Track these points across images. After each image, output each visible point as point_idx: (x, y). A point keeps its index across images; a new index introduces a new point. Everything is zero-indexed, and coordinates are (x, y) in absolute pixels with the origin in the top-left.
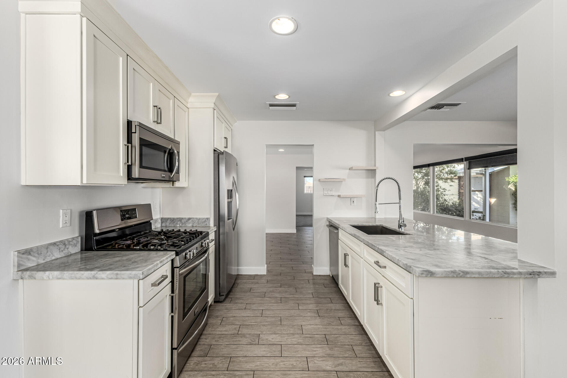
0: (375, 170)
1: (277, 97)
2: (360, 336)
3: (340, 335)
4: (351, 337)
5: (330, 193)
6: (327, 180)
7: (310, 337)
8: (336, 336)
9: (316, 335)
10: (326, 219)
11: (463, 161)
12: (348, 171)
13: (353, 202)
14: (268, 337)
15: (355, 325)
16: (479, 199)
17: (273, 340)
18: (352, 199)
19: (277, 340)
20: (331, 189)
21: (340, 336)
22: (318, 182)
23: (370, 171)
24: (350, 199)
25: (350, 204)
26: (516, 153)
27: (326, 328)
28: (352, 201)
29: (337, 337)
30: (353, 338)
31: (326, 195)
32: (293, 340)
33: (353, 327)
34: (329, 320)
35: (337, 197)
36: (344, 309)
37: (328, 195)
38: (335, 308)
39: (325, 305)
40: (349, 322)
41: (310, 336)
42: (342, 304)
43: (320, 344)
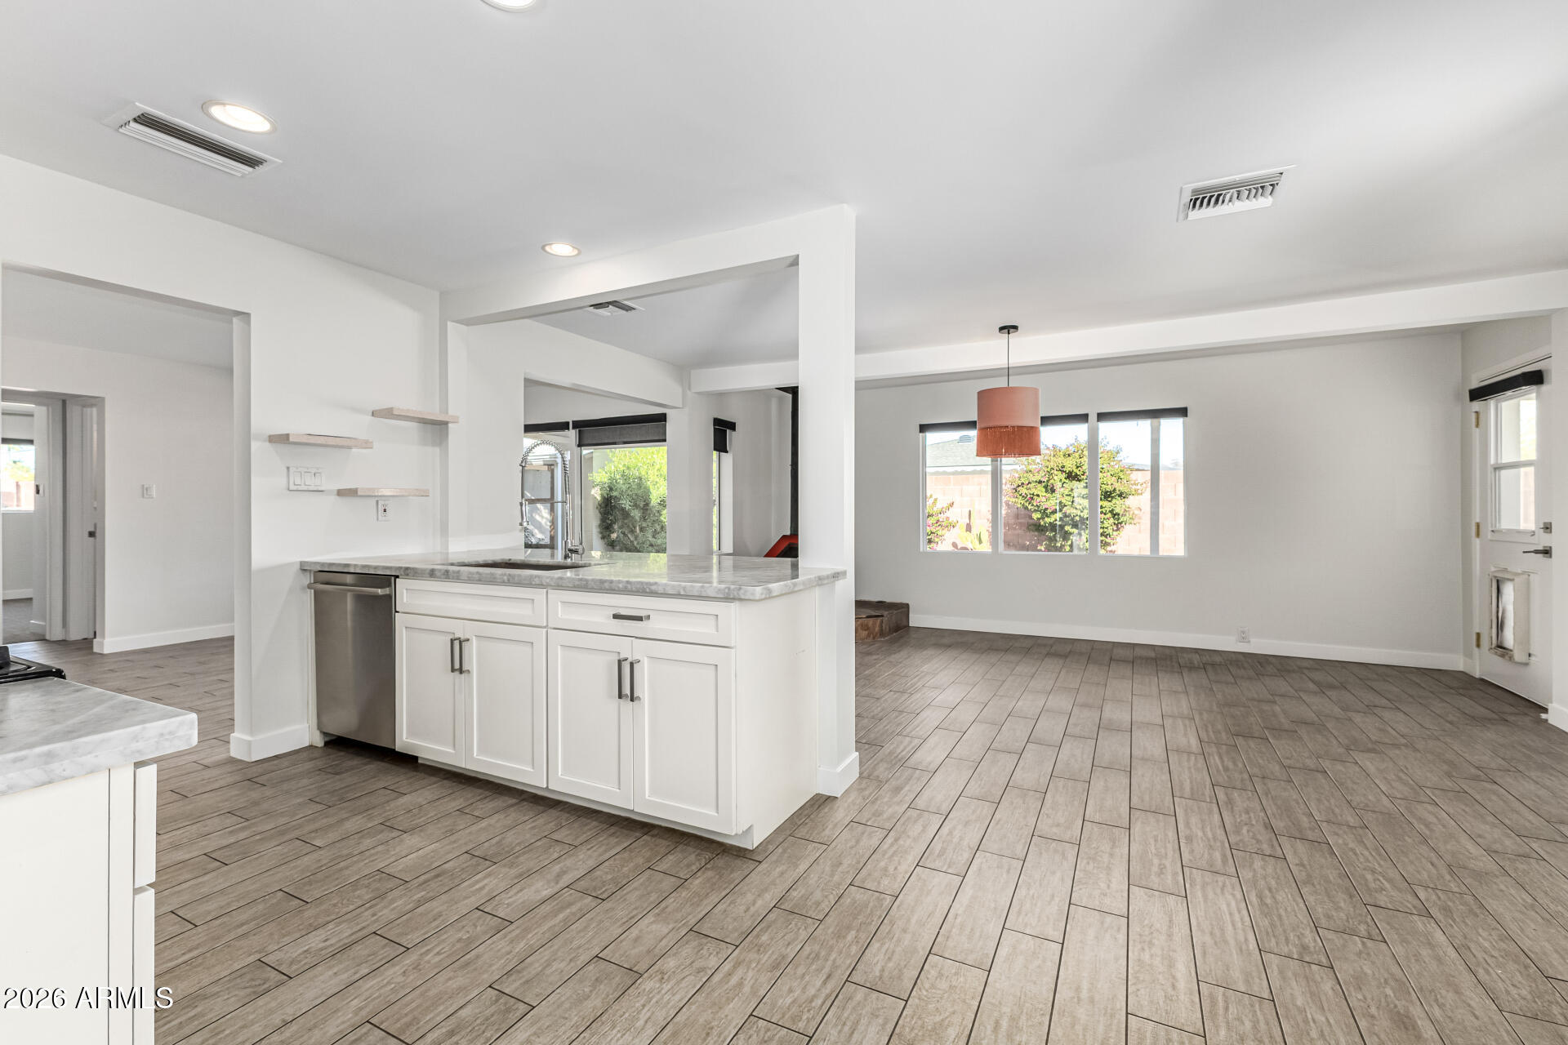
0: (446, 423)
1: (216, 111)
2: (544, 815)
3: (503, 836)
4: (530, 826)
5: (312, 482)
6: (312, 440)
7: (437, 876)
8: (494, 841)
9: (446, 866)
10: (298, 566)
11: (568, 429)
12: (370, 418)
13: (385, 511)
14: (305, 946)
15: (512, 806)
16: (543, 522)
17: (328, 943)
18: (380, 503)
19: (347, 934)
20: (314, 471)
21: (504, 838)
22: (267, 444)
23: (429, 426)
24: (373, 502)
25: (376, 518)
26: (666, 421)
27: (454, 842)
28: (381, 509)
29: (500, 841)
30: (533, 825)
31: (300, 488)
32: (395, 905)
33: (512, 809)
34: (440, 825)
35: (334, 498)
36: (451, 791)
37: (305, 488)
38: (426, 799)
39: (392, 805)
40: (490, 806)
41: (432, 874)
42: (435, 786)
43: (475, 873)
